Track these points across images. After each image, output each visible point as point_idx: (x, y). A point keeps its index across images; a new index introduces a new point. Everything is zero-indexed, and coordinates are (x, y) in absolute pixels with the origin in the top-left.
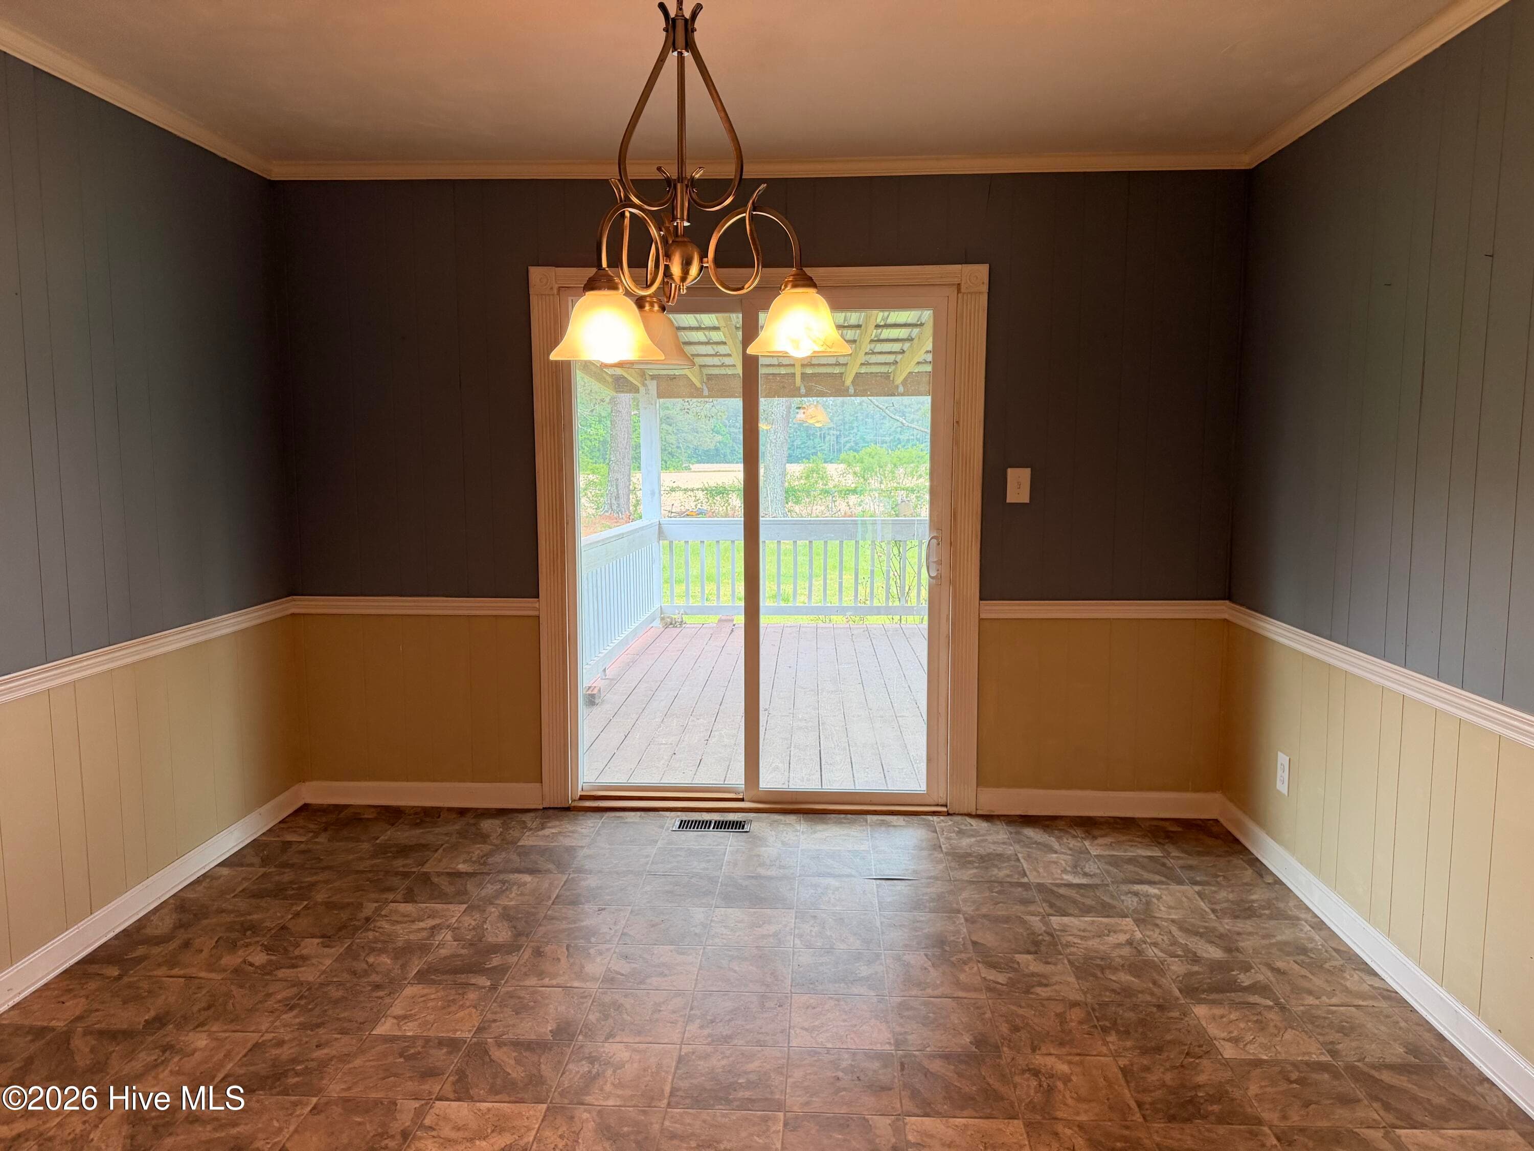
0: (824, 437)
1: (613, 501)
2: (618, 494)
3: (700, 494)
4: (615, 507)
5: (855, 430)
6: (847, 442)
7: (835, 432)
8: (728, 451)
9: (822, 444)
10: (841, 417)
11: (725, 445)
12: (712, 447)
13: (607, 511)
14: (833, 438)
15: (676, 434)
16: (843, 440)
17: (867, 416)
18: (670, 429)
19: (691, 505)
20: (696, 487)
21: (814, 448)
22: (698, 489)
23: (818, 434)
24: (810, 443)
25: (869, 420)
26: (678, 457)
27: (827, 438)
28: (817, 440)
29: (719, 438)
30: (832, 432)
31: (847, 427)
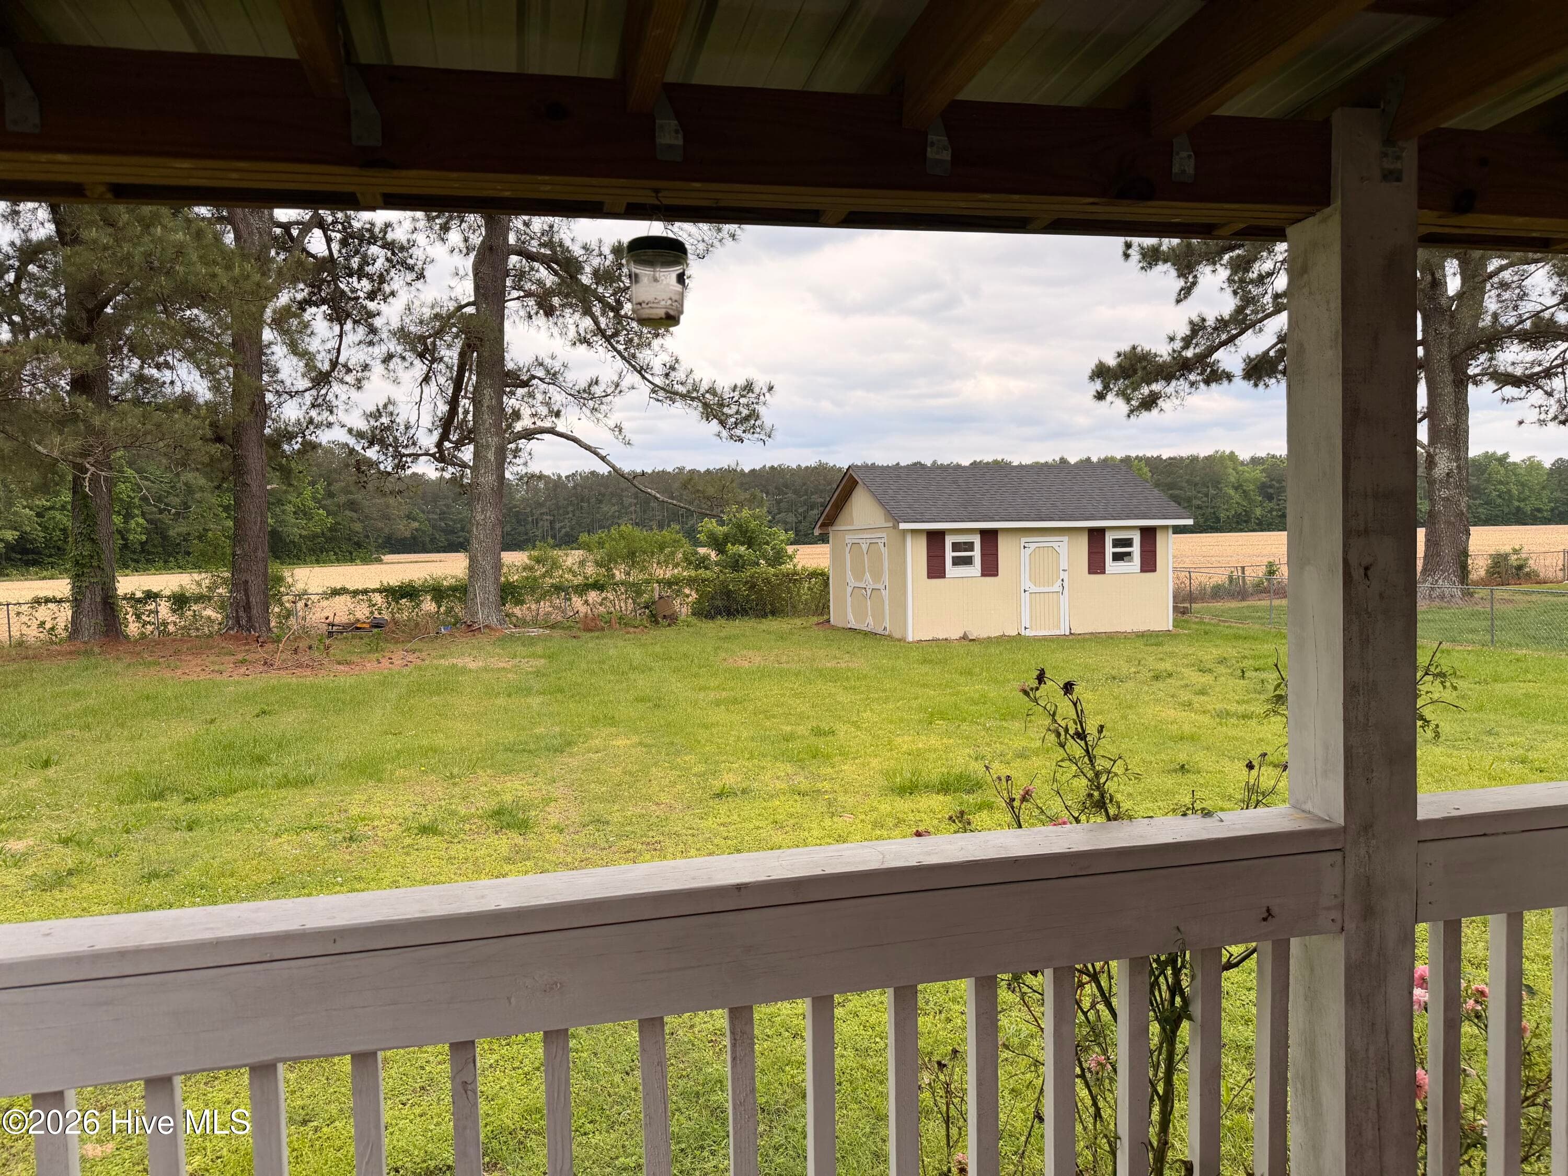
0: (537, 523)
1: (241, 613)
2: (248, 603)
3: (378, 598)
4: (243, 622)
5: (570, 515)
6: (561, 528)
7: (548, 517)
8: (428, 539)
9: (535, 530)
10: (554, 501)
11: (424, 532)
12: (408, 534)
13: (232, 629)
14: (547, 524)
15: (362, 522)
16: (558, 526)
17: (582, 501)
18: (354, 515)
19: (362, 612)
20: (373, 587)
21: (526, 534)
22: (374, 591)
23: (530, 519)
24: (522, 529)
25: (585, 505)
26: (365, 548)
27: (541, 523)
28: (529, 527)
29: (416, 525)
30: (545, 517)
31: (561, 511)
